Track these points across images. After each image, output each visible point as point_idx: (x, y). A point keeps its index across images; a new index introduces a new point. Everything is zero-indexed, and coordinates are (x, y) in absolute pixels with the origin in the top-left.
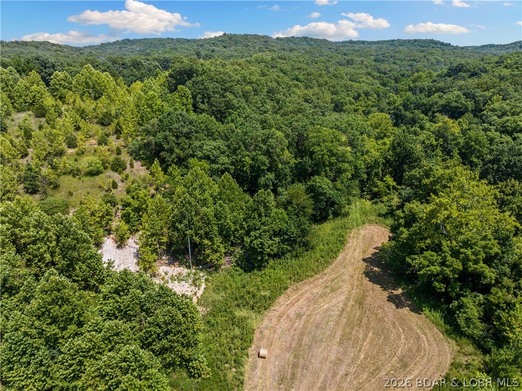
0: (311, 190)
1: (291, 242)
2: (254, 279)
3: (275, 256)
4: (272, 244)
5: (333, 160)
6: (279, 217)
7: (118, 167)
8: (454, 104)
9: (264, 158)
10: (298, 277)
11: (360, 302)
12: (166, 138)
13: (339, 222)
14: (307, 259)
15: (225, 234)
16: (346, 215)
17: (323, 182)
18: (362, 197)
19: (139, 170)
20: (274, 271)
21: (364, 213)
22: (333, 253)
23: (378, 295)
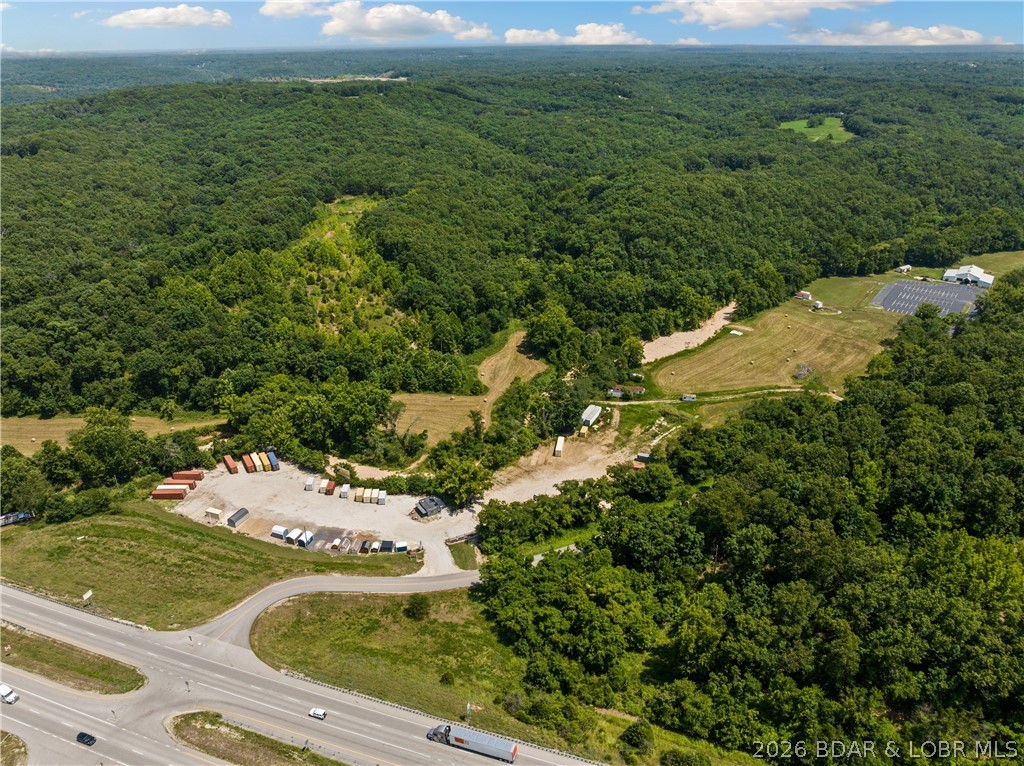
0: (489, 316)
1: (483, 340)
2: (471, 357)
3: (477, 347)
4: (476, 341)
5: (498, 299)
6: (477, 330)
7: (388, 313)
8: (577, 245)
9: (464, 302)
10: (489, 355)
11: (515, 359)
12: (414, 296)
13: (503, 332)
14: (491, 347)
15: (456, 338)
16: (507, 328)
17: (494, 312)
18: (515, 317)
19: (399, 314)
20: (478, 353)
21: (517, 326)
22: (502, 345)
23: (523, 357)
